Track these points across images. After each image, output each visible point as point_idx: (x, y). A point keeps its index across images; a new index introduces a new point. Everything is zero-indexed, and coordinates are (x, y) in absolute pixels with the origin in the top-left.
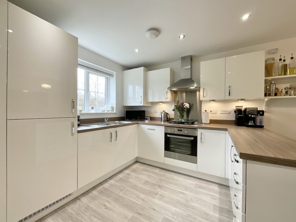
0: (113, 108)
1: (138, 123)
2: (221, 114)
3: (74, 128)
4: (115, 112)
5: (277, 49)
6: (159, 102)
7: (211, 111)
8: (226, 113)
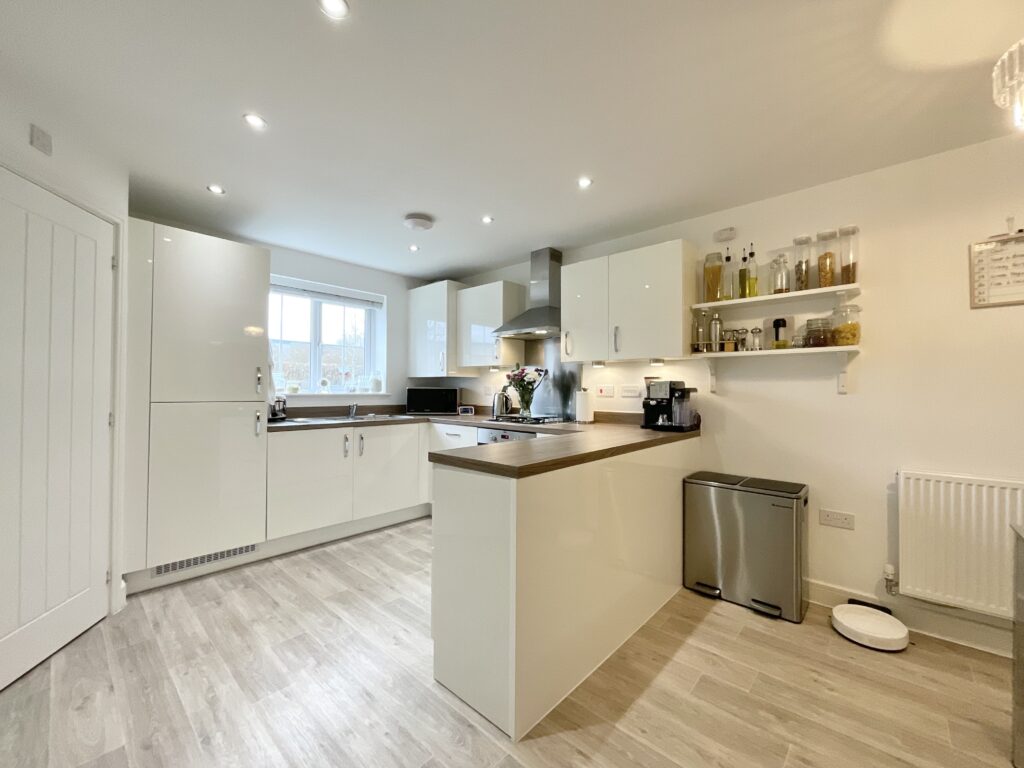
0: (378, 384)
1: (428, 421)
2: (624, 397)
3: (259, 424)
4: (383, 391)
5: (731, 229)
6: (490, 368)
7: (601, 391)
8: (633, 395)
